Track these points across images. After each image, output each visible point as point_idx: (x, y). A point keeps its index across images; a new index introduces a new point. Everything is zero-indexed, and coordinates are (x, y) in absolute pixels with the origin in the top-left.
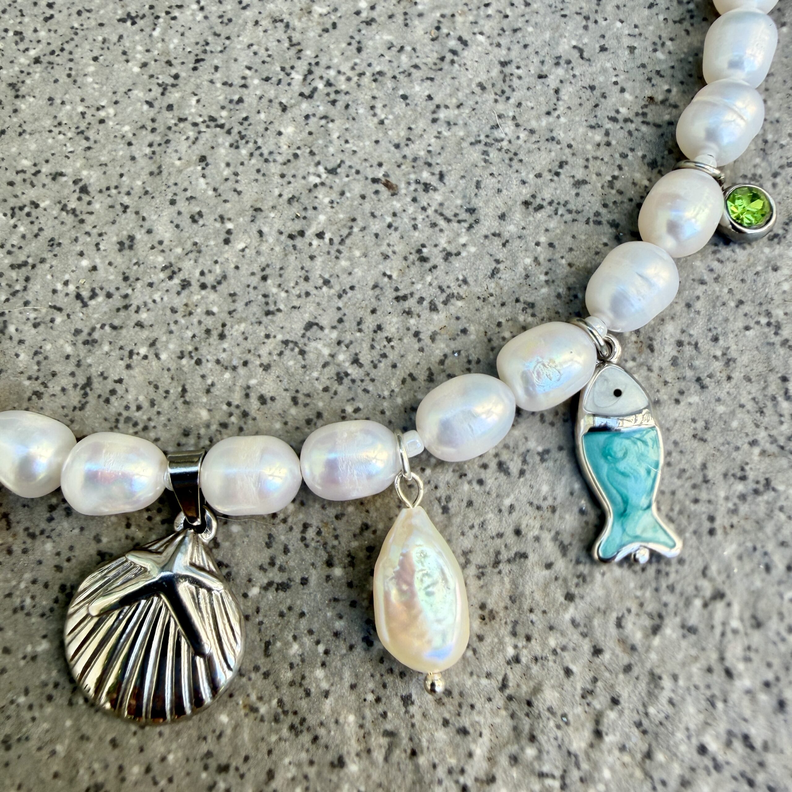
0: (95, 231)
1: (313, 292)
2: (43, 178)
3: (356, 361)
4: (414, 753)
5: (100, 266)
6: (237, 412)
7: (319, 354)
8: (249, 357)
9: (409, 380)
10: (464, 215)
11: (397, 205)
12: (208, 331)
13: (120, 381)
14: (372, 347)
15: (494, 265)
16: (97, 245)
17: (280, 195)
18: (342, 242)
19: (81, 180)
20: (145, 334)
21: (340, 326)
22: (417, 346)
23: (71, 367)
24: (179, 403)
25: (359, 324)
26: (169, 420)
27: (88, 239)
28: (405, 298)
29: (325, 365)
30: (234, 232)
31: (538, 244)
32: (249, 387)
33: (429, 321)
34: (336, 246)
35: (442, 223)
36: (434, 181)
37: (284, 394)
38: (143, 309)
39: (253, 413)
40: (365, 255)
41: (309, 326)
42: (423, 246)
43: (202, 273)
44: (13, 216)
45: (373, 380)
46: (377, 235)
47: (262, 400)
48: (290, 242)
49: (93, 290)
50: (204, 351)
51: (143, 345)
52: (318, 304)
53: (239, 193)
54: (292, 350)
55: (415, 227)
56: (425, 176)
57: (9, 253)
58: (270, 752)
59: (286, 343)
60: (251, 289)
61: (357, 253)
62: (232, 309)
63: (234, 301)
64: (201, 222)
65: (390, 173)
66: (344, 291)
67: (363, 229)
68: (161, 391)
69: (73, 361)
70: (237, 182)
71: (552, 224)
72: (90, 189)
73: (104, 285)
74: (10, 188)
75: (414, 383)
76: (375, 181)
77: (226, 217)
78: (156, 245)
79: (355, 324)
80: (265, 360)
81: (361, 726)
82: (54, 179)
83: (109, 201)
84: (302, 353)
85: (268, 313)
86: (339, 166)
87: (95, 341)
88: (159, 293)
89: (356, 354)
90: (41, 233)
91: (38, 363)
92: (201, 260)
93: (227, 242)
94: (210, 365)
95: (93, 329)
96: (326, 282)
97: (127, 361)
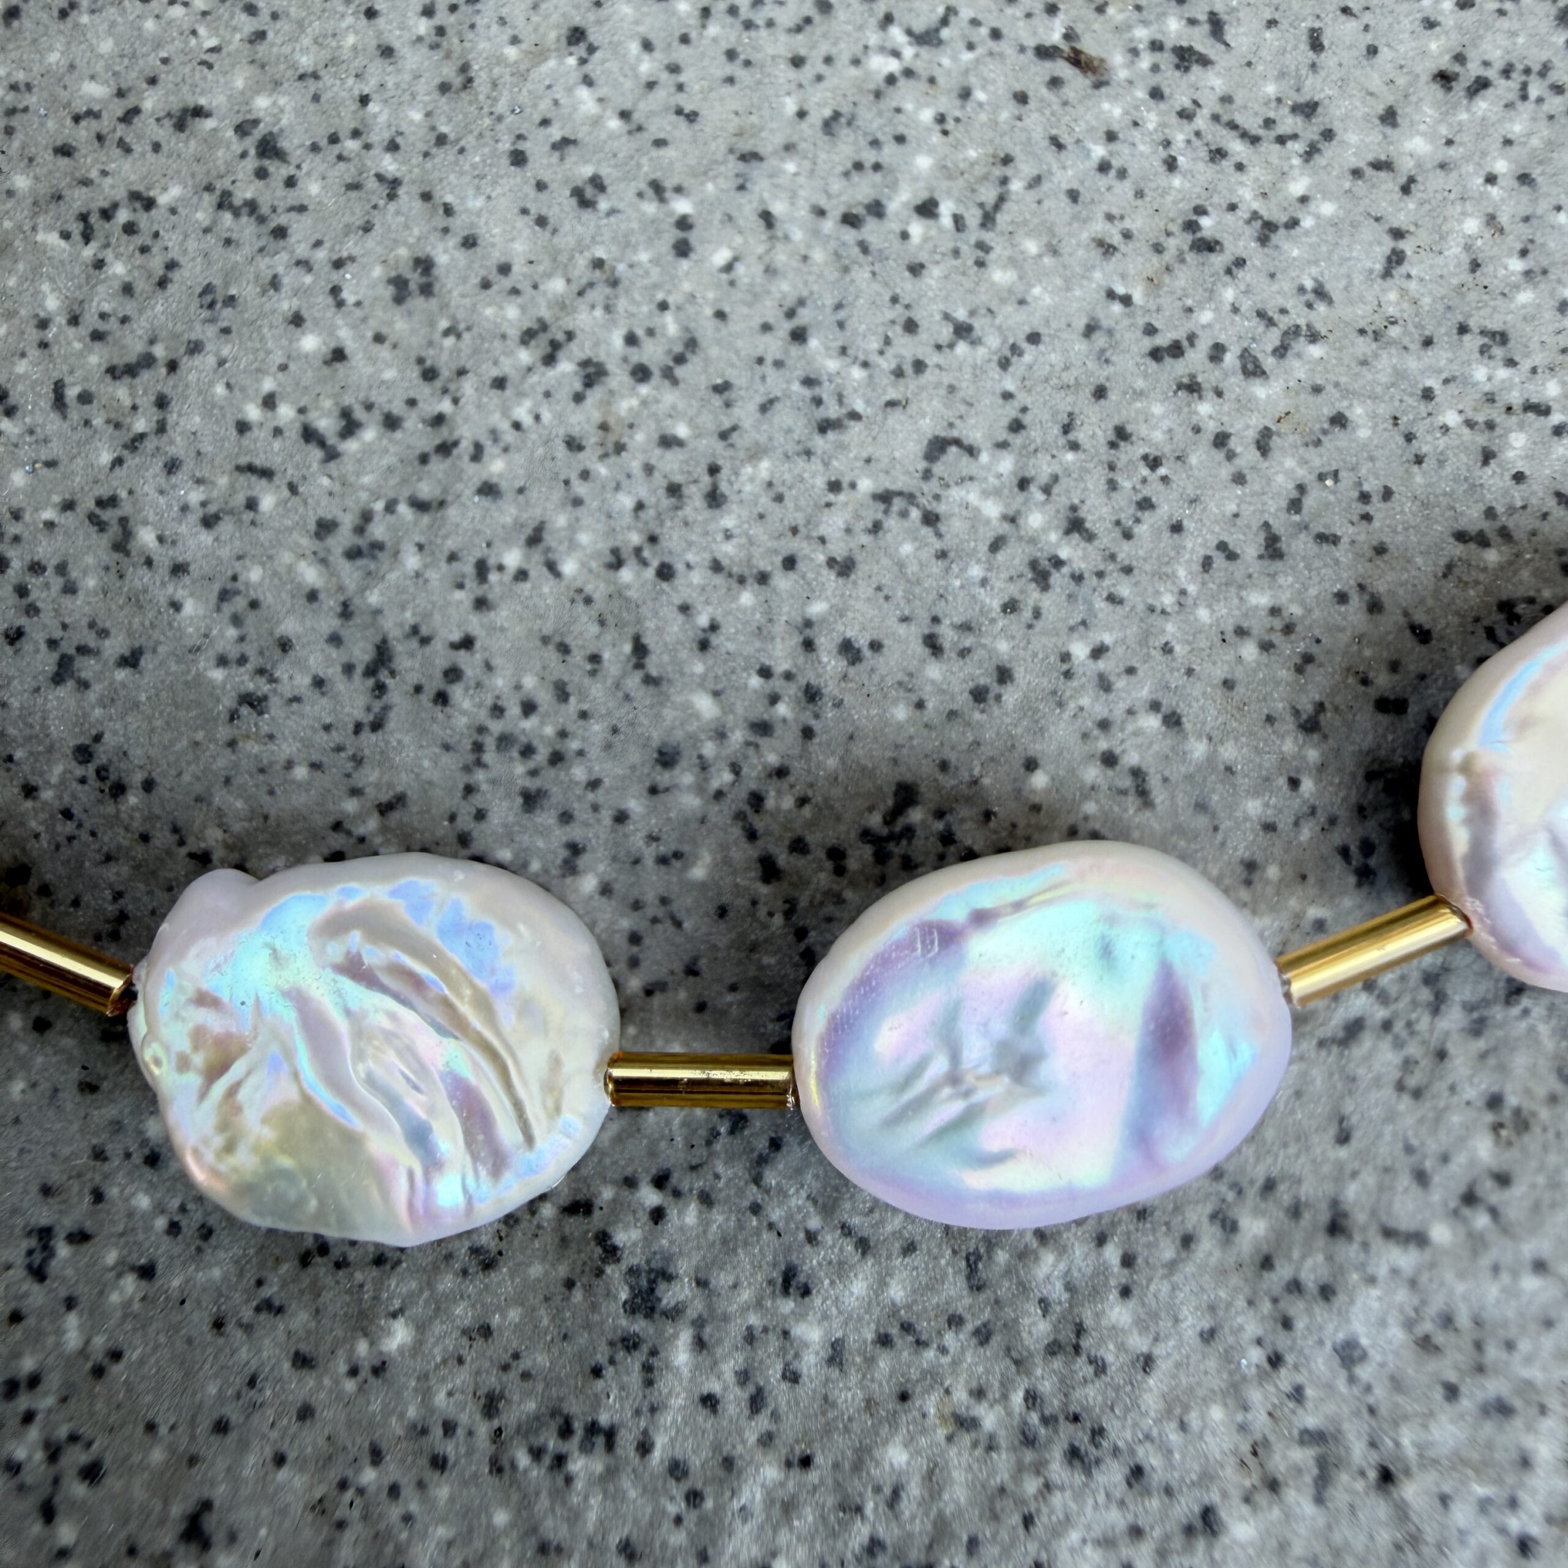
0: (321, 255)
1: (933, 359)
2: (148, 128)
3: (1075, 526)
4: (1386, 1477)
5: (350, 346)
6: (792, 690)
7: (975, 518)
8: (794, 545)
9: (1219, 560)
10: (1288, 123)
11: (1112, 110)
12: (674, 490)
13: (467, 643)
14: (1112, 485)
15: (1388, 244)
16: (335, 291)
17: (802, 114)
18: (988, 220)
19: (256, 122)
20: (507, 512)
21: (1017, 440)
22: (1226, 471)
23: (329, 623)
24: (634, 681)
25: (1067, 429)
26: (615, 730)
27: (308, 279)
28: (1176, 350)
29: (996, 545)
30: (698, 222)
31: (1491, 179)
32: (808, 624)
33: (1245, 405)
34: (974, 233)
35: (1237, 148)
36: (1200, 40)
37: (902, 630)
38: (490, 448)
39: (831, 688)
40: (1054, 251)
41: (937, 447)
42: (1200, 211)
43: (631, 340)
44: (87, 237)
45: (1128, 570)
46: (1073, 196)
47: (848, 650)
48: (850, 235)
49: (346, 414)
50: (673, 539)
51: (508, 542)
52: (952, 389)
53: (692, 117)
54: (904, 514)
55: (1171, 164)
56: (1174, 29)
57: (97, 336)
58: (1028, 1521)
59: (885, 498)
60: (768, 369)
61: (1032, 247)
62: (727, 424)
63: (728, 405)
64: (603, 205)
65: (1079, 28)
66: (1015, 349)
67: (1036, 181)
68: (578, 658)
69: (330, 603)
70: (680, 87)
71: (1517, 128)
72: (284, 144)
73: (374, 397)
74: (63, 162)
75: (1232, 566)
76: (1045, 52)
77: (669, 184)
78: (494, 276)
79: (1056, 430)
80: (838, 549)
81: (1243, 1428)
82: (180, 126)
83: (344, 172)
84: (931, 519)
85: (824, 427)
86: (944, 22)
87: (377, 546)
88: (528, 404)
89: (1074, 508)
90: (175, 275)
91: (236, 620)
92: (622, 304)
93: (683, 249)
94: (697, 577)
95: (367, 517)
96: (963, 331)
97: (473, 589)
